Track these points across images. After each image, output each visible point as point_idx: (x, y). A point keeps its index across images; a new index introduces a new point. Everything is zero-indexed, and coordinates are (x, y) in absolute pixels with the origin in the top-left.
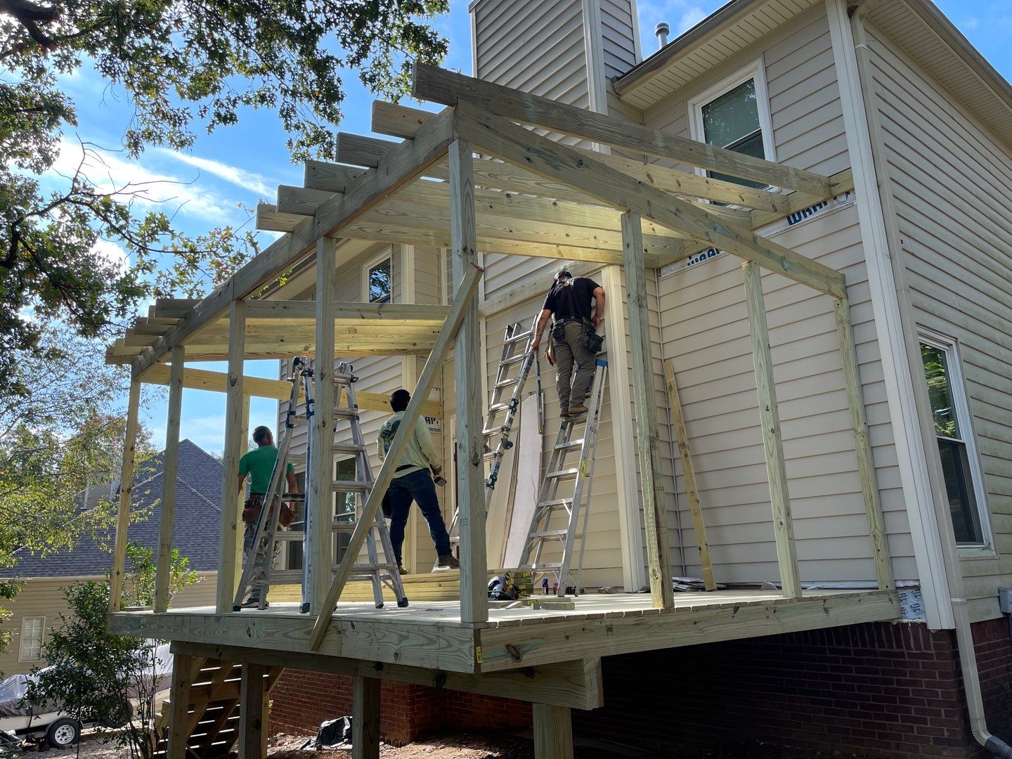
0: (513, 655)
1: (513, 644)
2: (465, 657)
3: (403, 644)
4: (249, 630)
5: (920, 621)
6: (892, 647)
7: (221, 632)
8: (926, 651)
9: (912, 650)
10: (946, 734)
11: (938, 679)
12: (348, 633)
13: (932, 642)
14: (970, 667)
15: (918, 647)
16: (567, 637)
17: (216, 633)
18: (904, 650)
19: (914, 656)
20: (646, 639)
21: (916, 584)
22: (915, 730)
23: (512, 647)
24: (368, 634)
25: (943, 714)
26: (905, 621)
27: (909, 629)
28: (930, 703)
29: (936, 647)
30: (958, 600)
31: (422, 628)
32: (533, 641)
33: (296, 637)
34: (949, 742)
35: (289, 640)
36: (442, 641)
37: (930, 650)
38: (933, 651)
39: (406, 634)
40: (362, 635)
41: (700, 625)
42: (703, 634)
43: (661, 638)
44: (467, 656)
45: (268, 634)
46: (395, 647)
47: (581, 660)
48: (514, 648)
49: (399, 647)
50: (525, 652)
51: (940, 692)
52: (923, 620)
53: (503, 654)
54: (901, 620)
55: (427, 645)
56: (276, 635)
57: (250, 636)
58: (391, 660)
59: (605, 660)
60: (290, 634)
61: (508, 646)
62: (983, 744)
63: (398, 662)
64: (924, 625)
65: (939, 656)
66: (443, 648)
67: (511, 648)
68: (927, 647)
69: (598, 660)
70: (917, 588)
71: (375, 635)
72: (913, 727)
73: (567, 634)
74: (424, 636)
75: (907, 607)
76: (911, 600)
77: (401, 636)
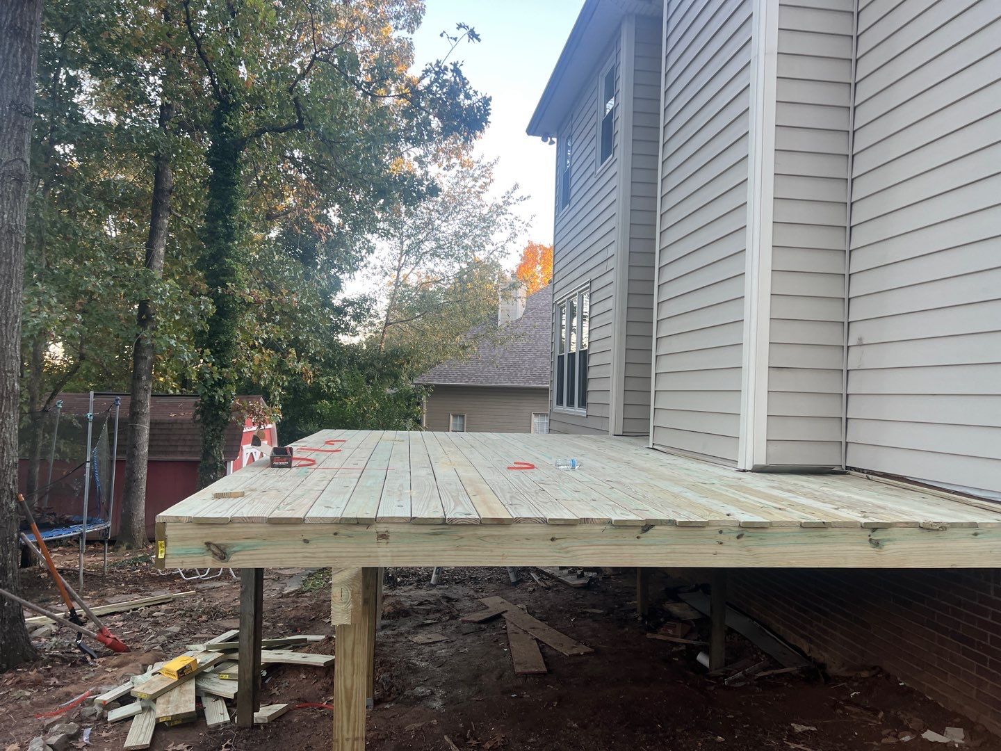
0: (215, 554)
1: (216, 543)
16: (306, 541)
20: (453, 553)
23: (214, 545)
32: (248, 541)
41: (562, 543)
43: (479, 553)
47: (329, 569)
48: (217, 546)
50: (235, 552)
53: (200, 551)
61: (208, 544)
67: (212, 547)
73: (306, 537)
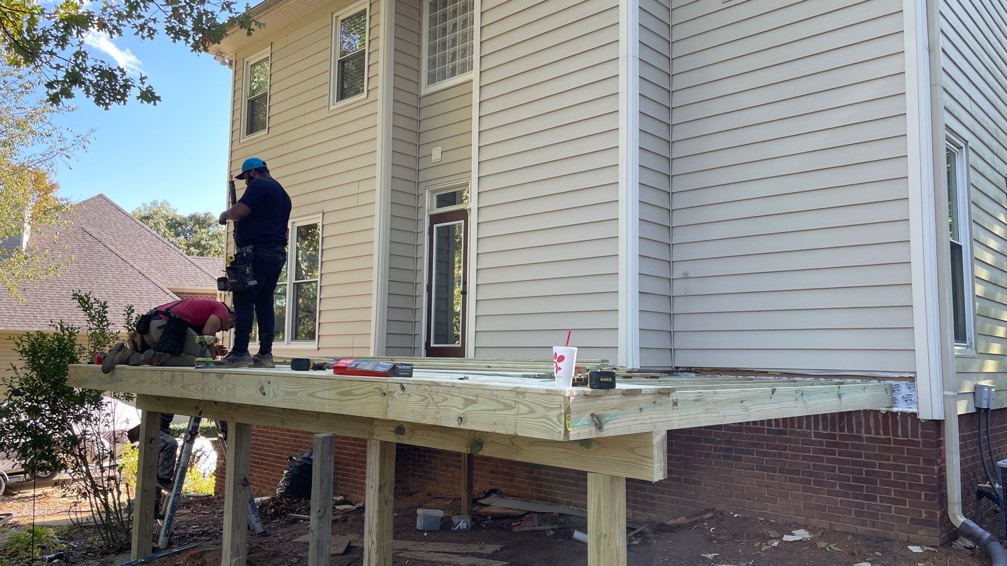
0: (596, 425)
1: (596, 414)
2: (553, 424)
3: (469, 408)
4: (262, 389)
5: (910, 410)
6: (879, 434)
7: (225, 389)
8: (913, 439)
9: (899, 437)
10: (924, 515)
11: (922, 465)
12: (396, 395)
13: (920, 430)
14: (954, 455)
15: (905, 434)
16: (641, 410)
17: (219, 390)
18: (891, 437)
19: (901, 442)
20: (704, 415)
21: (912, 375)
22: (893, 510)
23: (596, 416)
24: (422, 398)
25: (923, 497)
26: (895, 410)
27: (899, 418)
28: (911, 486)
29: (924, 435)
30: (951, 393)
31: (495, 392)
32: (614, 411)
33: (327, 397)
34: (926, 523)
35: (316, 400)
36: (521, 406)
37: (917, 438)
38: (920, 439)
39: (474, 398)
40: (414, 398)
41: (746, 404)
42: (747, 413)
43: (714, 415)
44: (555, 423)
45: (288, 394)
46: (459, 411)
47: (651, 432)
48: (598, 418)
49: (465, 410)
50: (607, 421)
51: (922, 478)
52: (914, 410)
53: (588, 422)
54: (890, 409)
55: (502, 410)
56: (299, 395)
57: (264, 394)
58: (454, 424)
59: (671, 434)
60: (319, 394)
61: (592, 415)
62: (958, 526)
63: (462, 427)
64: (914, 415)
65: (925, 444)
66: (521, 414)
67: (595, 418)
68: (915, 434)
69: (664, 433)
70: (912, 379)
71: (433, 398)
72: (891, 507)
73: (641, 406)
74: (498, 401)
75: (899, 397)
76: (904, 389)
77: (467, 400)
